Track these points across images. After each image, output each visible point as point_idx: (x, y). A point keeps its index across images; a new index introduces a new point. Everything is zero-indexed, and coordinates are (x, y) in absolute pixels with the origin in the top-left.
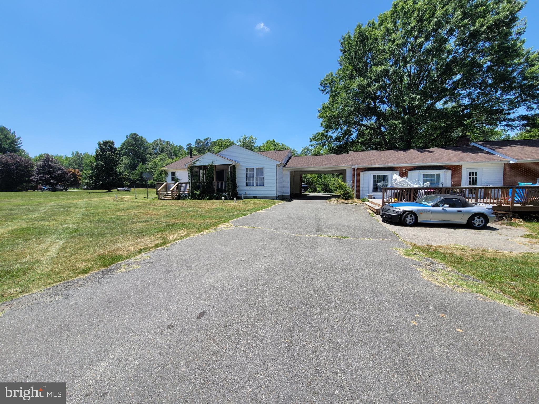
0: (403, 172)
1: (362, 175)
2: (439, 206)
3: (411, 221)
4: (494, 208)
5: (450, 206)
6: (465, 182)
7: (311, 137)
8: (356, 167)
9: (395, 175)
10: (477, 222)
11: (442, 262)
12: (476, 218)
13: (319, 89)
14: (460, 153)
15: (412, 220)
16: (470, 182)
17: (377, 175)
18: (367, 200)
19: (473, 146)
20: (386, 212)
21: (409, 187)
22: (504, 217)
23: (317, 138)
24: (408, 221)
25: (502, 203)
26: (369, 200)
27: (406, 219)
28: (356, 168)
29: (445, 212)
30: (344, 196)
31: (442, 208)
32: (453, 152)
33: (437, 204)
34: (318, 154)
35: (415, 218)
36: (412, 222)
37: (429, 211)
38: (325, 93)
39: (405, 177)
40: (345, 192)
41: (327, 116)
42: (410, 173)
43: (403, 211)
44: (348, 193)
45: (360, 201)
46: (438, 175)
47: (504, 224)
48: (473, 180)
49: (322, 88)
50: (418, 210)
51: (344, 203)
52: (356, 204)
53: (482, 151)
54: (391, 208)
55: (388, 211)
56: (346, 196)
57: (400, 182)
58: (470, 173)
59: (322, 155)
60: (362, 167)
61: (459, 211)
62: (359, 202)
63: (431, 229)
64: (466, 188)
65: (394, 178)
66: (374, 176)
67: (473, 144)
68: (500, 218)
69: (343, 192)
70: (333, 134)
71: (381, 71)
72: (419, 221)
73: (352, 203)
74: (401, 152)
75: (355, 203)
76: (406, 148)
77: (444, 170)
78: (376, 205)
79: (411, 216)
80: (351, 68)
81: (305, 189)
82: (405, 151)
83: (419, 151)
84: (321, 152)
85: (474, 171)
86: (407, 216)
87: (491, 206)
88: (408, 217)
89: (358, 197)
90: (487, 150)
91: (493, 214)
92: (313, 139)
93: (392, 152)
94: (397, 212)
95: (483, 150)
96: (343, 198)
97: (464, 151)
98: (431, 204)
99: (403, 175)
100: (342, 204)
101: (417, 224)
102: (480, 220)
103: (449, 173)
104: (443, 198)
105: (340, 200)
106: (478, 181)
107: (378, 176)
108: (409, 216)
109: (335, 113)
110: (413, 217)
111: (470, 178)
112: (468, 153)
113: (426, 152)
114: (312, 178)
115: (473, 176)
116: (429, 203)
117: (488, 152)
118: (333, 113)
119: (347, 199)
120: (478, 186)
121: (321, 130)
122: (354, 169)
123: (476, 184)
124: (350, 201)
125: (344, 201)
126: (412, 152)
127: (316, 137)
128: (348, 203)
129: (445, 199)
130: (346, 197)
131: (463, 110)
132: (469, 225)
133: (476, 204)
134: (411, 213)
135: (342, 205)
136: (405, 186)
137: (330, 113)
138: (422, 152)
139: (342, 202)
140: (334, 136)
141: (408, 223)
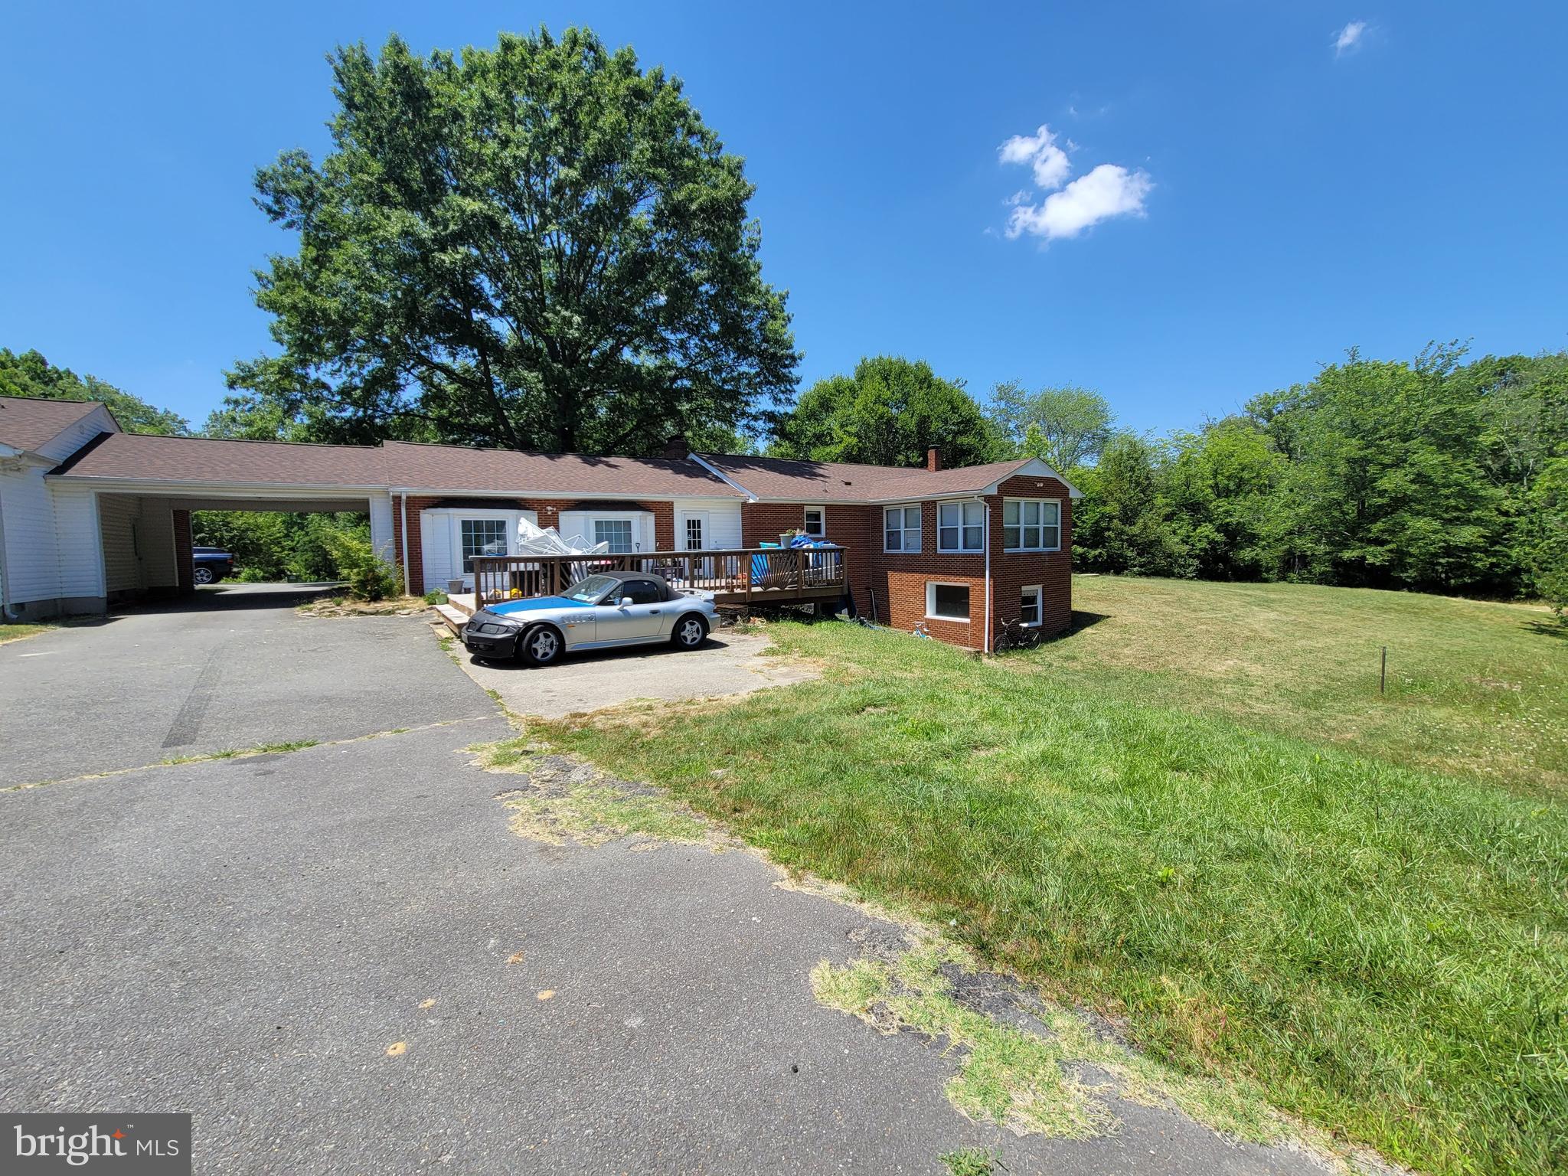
0: (548, 513)
1: (429, 519)
2: (612, 604)
3: (548, 650)
4: (717, 599)
5: (635, 602)
6: (680, 544)
7: (234, 372)
8: (405, 491)
9: (523, 520)
10: (690, 632)
11: (587, 760)
12: (687, 624)
13: (255, 200)
14: (668, 473)
15: (551, 648)
16: (689, 542)
17: (476, 522)
18: (443, 599)
19: (693, 462)
20: (479, 630)
21: (558, 554)
22: (739, 617)
23: (261, 379)
24: (540, 652)
25: (733, 587)
26: (450, 596)
27: (534, 646)
28: (404, 497)
29: (626, 616)
30: (365, 590)
31: (618, 607)
32: (657, 470)
33: (608, 597)
34: (265, 436)
35: (558, 640)
36: (551, 653)
37: (592, 619)
38: (282, 222)
39: (551, 529)
40: (365, 575)
41: (294, 307)
42: (565, 517)
43: (525, 624)
44: (378, 580)
45: (421, 603)
46: (628, 524)
47: (737, 631)
48: (694, 537)
49: (269, 200)
50: (563, 619)
51: (361, 613)
52: (406, 612)
53: (704, 473)
54: (493, 619)
55: (484, 628)
56: (374, 589)
57: (535, 541)
58: (689, 521)
59: (283, 441)
60: (424, 495)
61: (654, 612)
62: (416, 604)
63: (597, 664)
64: (684, 555)
65: (521, 530)
66: (466, 525)
67: (692, 456)
68: (730, 618)
69: (358, 574)
70: (329, 374)
71: (474, 215)
72: (568, 649)
73: (389, 613)
74: (543, 458)
75: (404, 608)
76: (555, 451)
77: (639, 513)
78: (463, 611)
79: (547, 636)
80: (377, 167)
81: (221, 570)
82: (552, 458)
83: (586, 461)
84: (280, 433)
85: (696, 518)
86: (535, 638)
87: (710, 595)
88: (538, 638)
89: (418, 589)
90: (715, 472)
91: (715, 611)
92: (244, 379)
93: (518, 455)
94: (507, 629)
95: (708, 472)
96: (360, 597)
97: (678, 470)
98: (594, 599)
99: (547, 521)
100: (352, 617)
101: (563, 657)
102: (695, 628)
103: (651, 518)
104: (620, 581)
105: (347, 604)
106: (703, 539)
107: (478, 524)
108: (541, 635)
109: (327, 305)
110: (553, 637)
111: (689, 532)
112: (682, 476)
113: (601, 466)
114: (258, 526)
115: (694, 526)
116: (590, 596)
117: (717, 477)
118: (318, 301)
119: (376, 598)
120: (704, 550)
121: (278, 353)
122: (397, 500)
123: (700, 547)
124: (386, 605)
125: (362, 606)
126: (570, 460)
127: (254, 376)
128: (377, 613)
129: (626, 583)
130: (370, 592)
131: (674, 379)
132: (675, 644)
133: (692, 593)
134: (547, 626)
135: (350, 622)
136: (549, 552)
137: (305, 299)
138: (593, 465)
139: (353, 611)
140: (335, 383)
141: (539, 657)
